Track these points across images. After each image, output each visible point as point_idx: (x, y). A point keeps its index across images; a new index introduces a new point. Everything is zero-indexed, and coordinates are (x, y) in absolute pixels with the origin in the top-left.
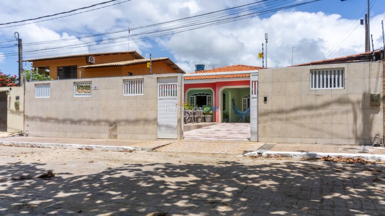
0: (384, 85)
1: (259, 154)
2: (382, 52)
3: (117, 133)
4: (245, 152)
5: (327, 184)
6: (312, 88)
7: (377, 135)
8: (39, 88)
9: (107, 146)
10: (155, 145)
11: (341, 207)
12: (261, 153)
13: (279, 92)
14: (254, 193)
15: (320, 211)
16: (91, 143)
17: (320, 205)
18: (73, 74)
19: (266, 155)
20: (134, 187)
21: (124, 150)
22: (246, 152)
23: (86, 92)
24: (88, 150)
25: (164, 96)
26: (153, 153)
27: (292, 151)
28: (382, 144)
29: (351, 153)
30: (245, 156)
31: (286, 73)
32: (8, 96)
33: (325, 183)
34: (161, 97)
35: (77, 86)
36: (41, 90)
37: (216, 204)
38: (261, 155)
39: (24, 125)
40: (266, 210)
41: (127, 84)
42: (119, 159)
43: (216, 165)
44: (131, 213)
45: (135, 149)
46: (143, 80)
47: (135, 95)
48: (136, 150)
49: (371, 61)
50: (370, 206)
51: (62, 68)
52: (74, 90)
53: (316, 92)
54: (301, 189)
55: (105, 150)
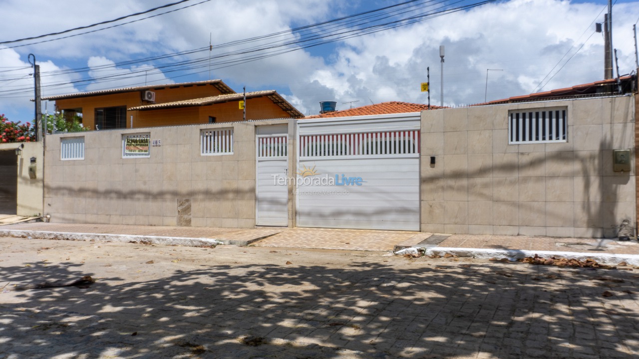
0: (637, 136)
1: (420, 251)
2: (634, 78)
3: (190, 216)
4: (396, 247)
5: (525, 300)
6: (512, 140)
7: (624, 221)
8: (67, 145)
9: (174, 238)
10: (251, 236)
11: (538, 334)
12: (423, 250)
13: (456, 149)
14: (402, 311)
15: (503, 340)
16: (150, 233)
17: (505, 331)
18: (119, 120)
19: (432, 253)
20: (216, 300)
21: (202, 244)
22: (398, 248)
23: (142, 151)
24: (144, 243)
25: (267, 155)
26: (248, 249)
27: (476, 248)
28: (633, 236)
29: (577, 251)
30: (397, 255)
31: (468, 116)
32: (19, 157)
33: (521, 298)
34: (261, 158)
35: (126, 140)
36: (69, 147)
37: (340, 326)
38: (423, 252)
39: (43, 204)
40: (418, 337)
41: (207, 137)
42: (194, 258)
43: (347, 268)
44: (210, 337)
45: (218, 242)
46: (233, 131)
47: (220, 154)
48: (221, 244)
49: (615, 94)
50: (587, 334)
51: (102, 111)
52: (121, 147)
53: (518, 148)
54: (480, 307)
55: (171, 244)
